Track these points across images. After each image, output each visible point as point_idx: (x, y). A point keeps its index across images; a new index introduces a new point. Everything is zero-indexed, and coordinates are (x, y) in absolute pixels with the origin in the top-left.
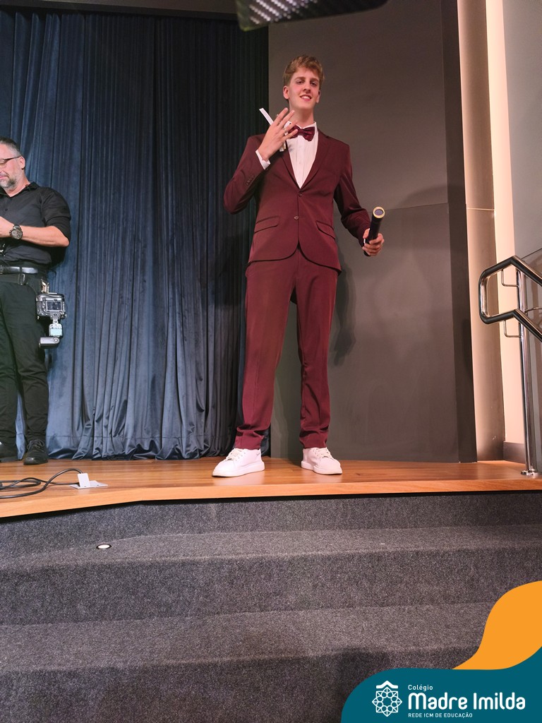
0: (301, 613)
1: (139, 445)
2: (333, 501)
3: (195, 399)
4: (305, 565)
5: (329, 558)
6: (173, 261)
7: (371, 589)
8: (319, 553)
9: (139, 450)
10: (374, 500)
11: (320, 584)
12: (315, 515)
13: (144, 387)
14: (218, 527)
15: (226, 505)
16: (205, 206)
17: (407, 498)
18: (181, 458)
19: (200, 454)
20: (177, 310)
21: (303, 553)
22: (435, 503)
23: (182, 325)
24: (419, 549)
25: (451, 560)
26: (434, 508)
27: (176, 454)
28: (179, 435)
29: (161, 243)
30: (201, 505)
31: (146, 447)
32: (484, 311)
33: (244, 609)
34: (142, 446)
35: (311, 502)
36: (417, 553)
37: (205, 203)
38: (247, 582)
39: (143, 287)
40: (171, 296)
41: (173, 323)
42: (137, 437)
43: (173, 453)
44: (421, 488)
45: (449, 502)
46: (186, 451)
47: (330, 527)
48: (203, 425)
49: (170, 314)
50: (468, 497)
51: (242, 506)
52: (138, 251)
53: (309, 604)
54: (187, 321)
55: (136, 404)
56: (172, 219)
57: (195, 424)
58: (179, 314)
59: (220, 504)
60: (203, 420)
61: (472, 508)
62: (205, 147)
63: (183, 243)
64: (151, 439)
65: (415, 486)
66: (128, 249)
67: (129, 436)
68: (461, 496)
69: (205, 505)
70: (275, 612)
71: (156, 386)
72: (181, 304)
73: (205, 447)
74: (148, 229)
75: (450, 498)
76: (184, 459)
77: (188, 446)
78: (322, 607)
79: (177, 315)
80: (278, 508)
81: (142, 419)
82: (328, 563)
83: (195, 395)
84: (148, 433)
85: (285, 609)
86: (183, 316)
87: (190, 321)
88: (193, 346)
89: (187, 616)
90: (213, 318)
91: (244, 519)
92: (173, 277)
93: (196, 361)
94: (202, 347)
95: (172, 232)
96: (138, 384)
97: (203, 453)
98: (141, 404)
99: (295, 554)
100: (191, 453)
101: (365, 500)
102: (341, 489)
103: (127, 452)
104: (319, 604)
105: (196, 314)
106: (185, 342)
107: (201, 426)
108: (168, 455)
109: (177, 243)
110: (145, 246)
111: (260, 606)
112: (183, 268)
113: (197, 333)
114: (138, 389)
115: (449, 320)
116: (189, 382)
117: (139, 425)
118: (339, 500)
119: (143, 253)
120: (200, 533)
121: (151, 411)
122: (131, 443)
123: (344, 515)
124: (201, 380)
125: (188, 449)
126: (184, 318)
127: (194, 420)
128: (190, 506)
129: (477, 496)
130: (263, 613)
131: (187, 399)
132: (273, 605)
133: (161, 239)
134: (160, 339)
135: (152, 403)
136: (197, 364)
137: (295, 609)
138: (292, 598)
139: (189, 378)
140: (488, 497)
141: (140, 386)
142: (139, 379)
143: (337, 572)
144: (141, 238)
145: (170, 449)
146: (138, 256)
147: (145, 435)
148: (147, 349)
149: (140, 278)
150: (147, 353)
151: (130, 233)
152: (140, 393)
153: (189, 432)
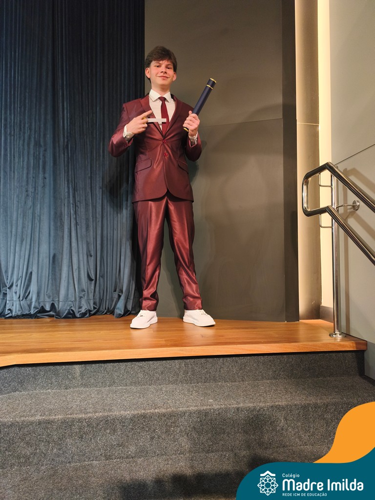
0: (140, 461)
1: (42, 306)
2: (176, 361)
3: (86, 271)
4: (144, 421)
5: (164, 415)
6: (68, 163)
7: (199, 439)
8: (156, 411)
9: (42, 310)
10: (210, 360)
11: (156, 436)
12: (162, 373)
13: (45, 261)
14: (81, 384)
15: (88, 366)
16: (95, 118)
17: (237, 358)
18: (74, 316)
19: (90, 314)
20: (71, 202)
21: (143, 411)
22: (259, 362)
23: (76, 213)
24: (239, 406)
25: (265, 414)
26: (258, 366)
27: (71, 314)
28: (73, 299)
29: (59, 147)
30: (67, 366)
31: (48, 308)
32: (306, 206)
33: (92, 459)
34: (44, 307)
35: (159, 363)
36: (238, 409)
37: (94, 115)
38: (95, 437)
39: (44, 183)
40: (66, 190)
41: (68, 211)
42: (40, 301)
43: (69, 313)
44: (247, 350)
45: (270, 361)
46: (79, 312)
47: (175, 382)
48: (93, 291)
49: (66, 205)
50: (285, 356)
51: (101, 367)
52: (39, 154)
53: (147, 452)
54: (79, 210)
55: (39, 275)
56: (67, 128)
57: (86, 290)
58: (73, 204)
59: (83, 365)
60: (93, 287)
61: (288, 365)
62: (94, 70)
63: (76, 148)
64: (52, 302)
65: (243, 349)
66: (32, 152)
67: (34, 300)
68: (280, 356)
69: (70, 367)
70: (118, 460)
71: (55, 261)
72: (74, 197)
73: (94, 308)
74: (48, 136)
75: (271, 358)
76: (77, 317)
77: (80, 307)
78: (158, 455)
79: (71, 205)
80: (132, 368)
81: (45, 286)
82: (163, 418)
83: (86, 268)
84: (49, 297)
85: (127, 458)
86: (76, 206)
87: (82, 210)
88: (84, 230)
89: (42, 465)
90: (100, 208)
91: (103, 377)
92: (68, 175)
93: (87, 241)
94: (92, 231)
95: (67, 138)
96: (41, 259)
97: (92, 313)
98: (44, 274)
99: (136, 412)
100: (82, 313)
101: (203, 360)
102: (182, 352)
103: (32, 312)
104: (155, 453)
105: (87, 205)
106: (78, 227)
107: (91, 292)
108: (65, 314)
109: (71, 147)
110: (45, 150)
111: (105, 456)
112: (76, 168)
113: (87, 220)
114: (40, 264)
115: (281, 211)
116: (81, 258)
117: (42, 291)
118: (181, 361)
119: (44, 156)
120: (66, 389)
121: (52, 280)
122: (35, 305)
123: (186, 372)
124: (91, 256)
126: (77, 208)
127: (85, 288)
128: (58, 367)
129: (292, 356)
130: (107, 461)
131: (79, 271)
132: (116, 454)
133: (59, 144)
134: (59, 224)
135: (52, 274)
136: (88, 244)
138: (133, 449)
139: (81, 255)
140: (301, 356)
141: (43, 261)
142: (41, 255)
143: (171, 426)
144: (42, 143)
145: (66, 310)
146: (40, 158)
147: (47, 299)
148: (48, 232)
149: (41, 176)
150: (47, 235)
151: (33, 140)
152: (42, 267)
153: (81, 298)
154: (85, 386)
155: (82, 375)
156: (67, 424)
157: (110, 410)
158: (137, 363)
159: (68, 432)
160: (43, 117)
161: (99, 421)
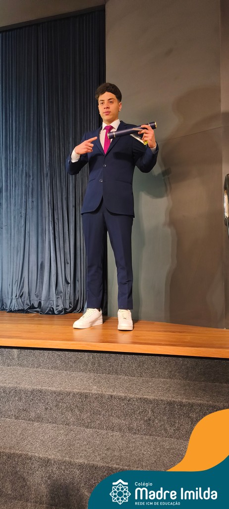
1: (32, 304)
3: (64, 277)
5: (55, 392)
7: (80, 416)
13: (34, 268)
15: (23, 351)
18: (53, 313)
19: (65, 311)
22: (156, 361)
28: (53, 299)
30: (9, 350)
31: (36, 305)
32: (227, 215)
34: (34, 304)
38: (8, 401)
39: (32, 206)
40: (47, 210)
41: (48, 228)
42: (30, 299)
43: (50, 310)
46: (56, 309)
48: (69, 293)
52: (29, 182)
53: (43, 419)
54: (57, 225)
55: (30, 279)
57: (63, 292)
59: (19, 350)
60: (69, 290)
64: (39, 301)
65: (140, 349)
66: (24, 181)
67: (26, 299)
69: (11, 350)
71: (42, 267)
73: (70, 307)
76: (55, 314)
77: (57, 306)
78: (50, 422)
81: (34, 288)
82: (54, 395)
83: (64, 274)
84: (37, 297)
88: (61, 242)
94: (68, 242)
95: (48, 168)
96: (30, 266)
97: (68, 311)
98: (33, 278)
100: (60, 311)
103: (25, 308)
104: (48, 420)
106: (57, 240)
108: (47, 311)
110: (32, 179)
113: (65, 234)
114: (30, 270)
116: (59, 265)
117: (32, 292)
121: (40, 283)
122: (27, 302)
123: (93, 364)
124: (68, 263)
125: (57, 308)
126: (55, 224)
127: (62, 290)
128: (3, 349)
131: (58, 276)
132: (22, 416)
135: (40, 278)
137: (34, 421)
139: (59, 263)
141: (32, 267)
142: (31, 263)
143: (60, 402)
144: (31, 174)
145: (48, 307)
146: (29, 186)
147: (36, 299)
148: (35, 245)
149: (30, 200)
150: (35, 247)
151: (24, 172)
152: (32, 272)
153: (58, 298)
154: (20, 365)
155: (18, 357)
157: (19, 383)
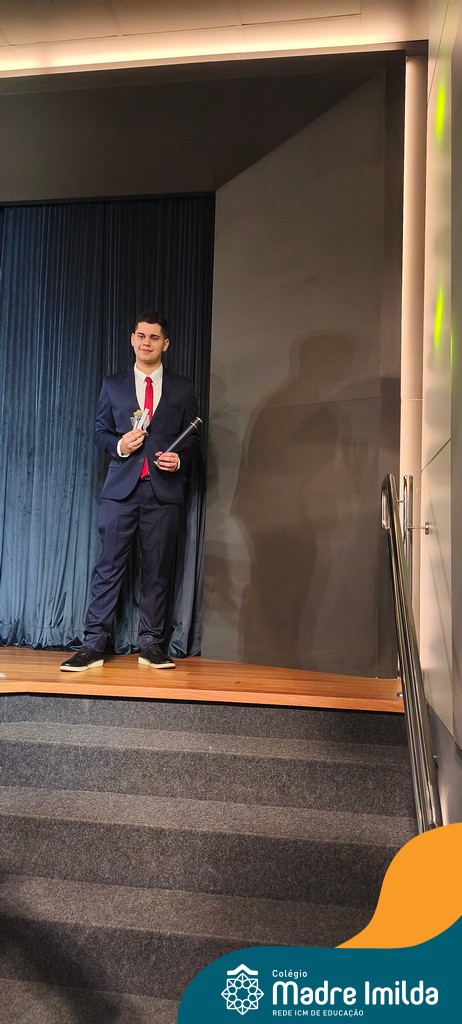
0: (131, 797)
4: (137, 757)
7: (192, 784)
8: (150, 748)
11: (148, 775)
13: (82, 579)
14: (90, 720)
15: (98, 702)
21: (136, 747)
24: (235, 754)
25: (265, 767)
42: (74, 630)
51: (111, 703)
52: (81, 444)
53: (138, 790)
55: (75, 596)
61: (324, 724)
66: (72, 442)
67: (67, 628)
76: (116, 654)
78: (149, 794)
80: (142, 708)
81: (80, 611)
82: (156, 757)
85: (118, 792)
91: (112, 715)
96: (77, 577)
98: (80, 596)
99: (130, 747)
103: (64, 643)
114: (76, 582)
117: (77, 617)
120: (74, 723)
122: (68, 635)
141: (79, 578)
142: (77, 573)
144: (85, 431)
146: (81, 450)
148: (87, 542)
149: (82, 472)
150: (86, 546)
151: (74, 427)
152: (79, 586)
154: (94, 722)
155: (91, 711)
156: (64, 750)
157: (105, 743)
158: (149, 704)
159: (65, 757)
160: (87, 397)
161: (94, 751)
